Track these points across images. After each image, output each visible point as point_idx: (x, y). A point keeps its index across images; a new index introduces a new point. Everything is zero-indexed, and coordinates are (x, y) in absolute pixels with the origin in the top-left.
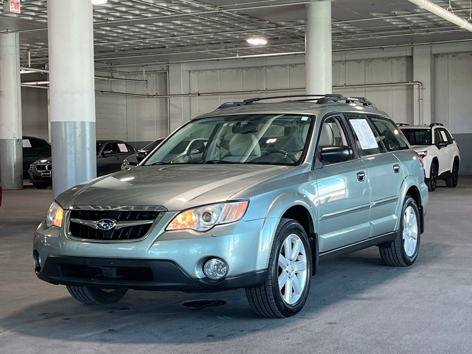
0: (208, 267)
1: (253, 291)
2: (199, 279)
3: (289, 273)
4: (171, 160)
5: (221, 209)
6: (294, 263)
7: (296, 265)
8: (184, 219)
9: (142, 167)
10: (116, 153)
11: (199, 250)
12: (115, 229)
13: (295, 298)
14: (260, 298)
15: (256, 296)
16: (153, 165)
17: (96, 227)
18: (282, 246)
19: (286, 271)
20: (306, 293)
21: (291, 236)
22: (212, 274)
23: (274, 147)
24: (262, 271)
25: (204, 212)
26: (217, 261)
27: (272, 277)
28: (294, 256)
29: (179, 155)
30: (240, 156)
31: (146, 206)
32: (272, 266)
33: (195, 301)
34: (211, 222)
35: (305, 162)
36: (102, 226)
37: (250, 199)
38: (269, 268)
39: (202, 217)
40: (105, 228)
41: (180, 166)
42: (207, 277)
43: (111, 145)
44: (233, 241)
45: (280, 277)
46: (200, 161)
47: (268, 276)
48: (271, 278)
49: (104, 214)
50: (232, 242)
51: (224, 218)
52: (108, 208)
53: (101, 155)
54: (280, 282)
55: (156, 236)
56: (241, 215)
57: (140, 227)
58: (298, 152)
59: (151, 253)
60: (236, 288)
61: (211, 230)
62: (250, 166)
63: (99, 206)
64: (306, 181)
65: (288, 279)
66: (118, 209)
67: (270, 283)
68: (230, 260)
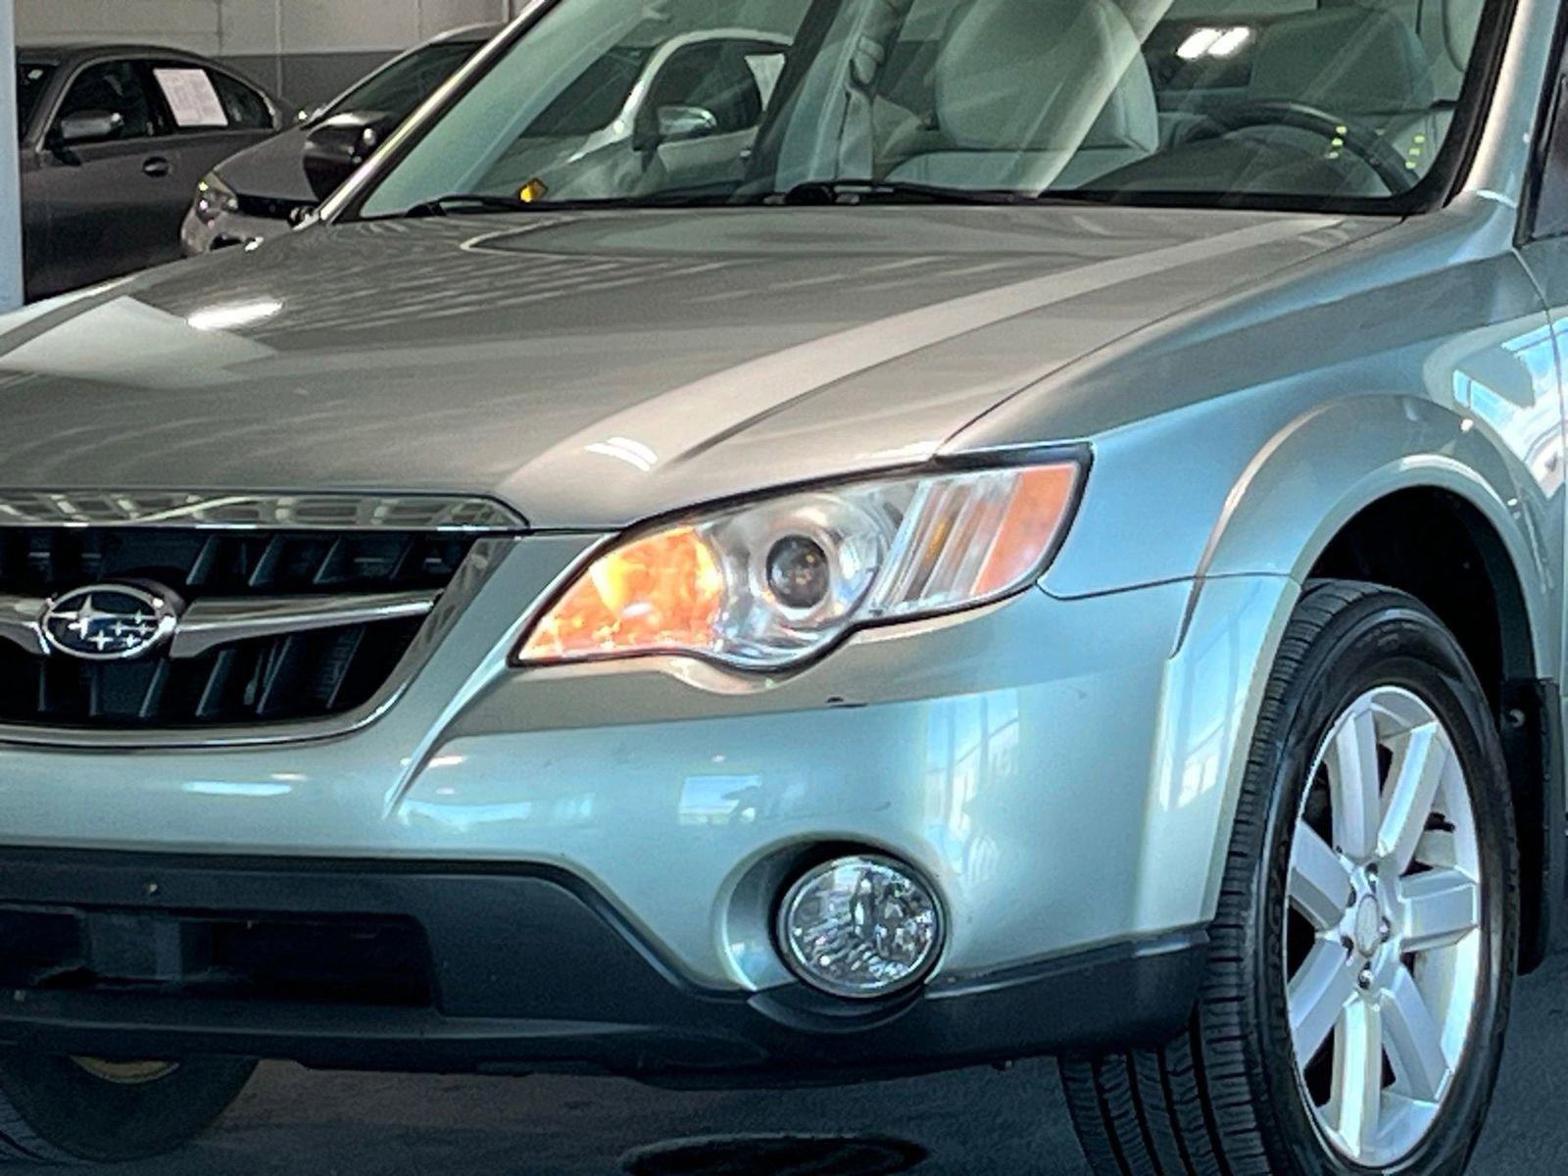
0: (808, 913)
1: (1114, 1075)
2: (749, 994)
3: (1363, 953)
4: (524, 179)
5: (898, 520)
6: (1400, 886)
7: (1407, 902)
8: (637, 586)
9: (339, 227)
10: (145, 134)
11: (746, 798)
12: (174, 653)
13: (1404, 1127)
14: (1159, 1123)
15: (1133, 1114)
16: (419, 212)
17: (43, 642)
18: (1314, 769)
19: (1338, 940)
20: (1479, 1087)
21: (1375, 700)
22: (833, 962)
23: (1246, 83)
24: (1177, 941)
25: (780, 536)
26: (869, 875)
27: (1248, 978)
28: (1392, 838)
29: (577, 149)
30: (1013, 150)
31: (375, 499)
32: (1248, 907)
33: (711, 1144)
34: (823, 609)
35: (1473, 184)
36: (84, 632)
37: (1094, 448)
38: (1221, 921)
39: (765, 571)
40: (101, 647)
41: (601, 220)
42: (803, 981)
43: (110, 78)
44: (976, 736)
45: (1298, 984)
46: (738, 184)
47: (1220, 975)
48: (1239, 986)
49: (93, 551)
50: (968, 743)
51: (914, 582)
52: (115, 511)
53: (46, 146)
54: (1301, 1019)
55: (446, 705)
56: (1034, 555)
57: (341, 640)
58: (1415, 121)
59: (412, 814)
60: (996, 1058)
61: (830, 658)
62: (1083, 217)
63: (55, 497)
64: (1477, 317)
65: (1355, 995)
66: (188, 517)
67: (1235, 1019)
68: (957, 867)
